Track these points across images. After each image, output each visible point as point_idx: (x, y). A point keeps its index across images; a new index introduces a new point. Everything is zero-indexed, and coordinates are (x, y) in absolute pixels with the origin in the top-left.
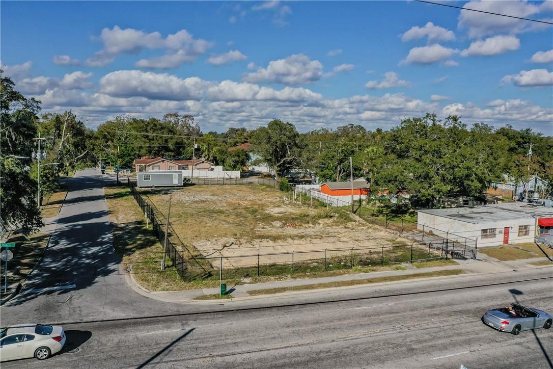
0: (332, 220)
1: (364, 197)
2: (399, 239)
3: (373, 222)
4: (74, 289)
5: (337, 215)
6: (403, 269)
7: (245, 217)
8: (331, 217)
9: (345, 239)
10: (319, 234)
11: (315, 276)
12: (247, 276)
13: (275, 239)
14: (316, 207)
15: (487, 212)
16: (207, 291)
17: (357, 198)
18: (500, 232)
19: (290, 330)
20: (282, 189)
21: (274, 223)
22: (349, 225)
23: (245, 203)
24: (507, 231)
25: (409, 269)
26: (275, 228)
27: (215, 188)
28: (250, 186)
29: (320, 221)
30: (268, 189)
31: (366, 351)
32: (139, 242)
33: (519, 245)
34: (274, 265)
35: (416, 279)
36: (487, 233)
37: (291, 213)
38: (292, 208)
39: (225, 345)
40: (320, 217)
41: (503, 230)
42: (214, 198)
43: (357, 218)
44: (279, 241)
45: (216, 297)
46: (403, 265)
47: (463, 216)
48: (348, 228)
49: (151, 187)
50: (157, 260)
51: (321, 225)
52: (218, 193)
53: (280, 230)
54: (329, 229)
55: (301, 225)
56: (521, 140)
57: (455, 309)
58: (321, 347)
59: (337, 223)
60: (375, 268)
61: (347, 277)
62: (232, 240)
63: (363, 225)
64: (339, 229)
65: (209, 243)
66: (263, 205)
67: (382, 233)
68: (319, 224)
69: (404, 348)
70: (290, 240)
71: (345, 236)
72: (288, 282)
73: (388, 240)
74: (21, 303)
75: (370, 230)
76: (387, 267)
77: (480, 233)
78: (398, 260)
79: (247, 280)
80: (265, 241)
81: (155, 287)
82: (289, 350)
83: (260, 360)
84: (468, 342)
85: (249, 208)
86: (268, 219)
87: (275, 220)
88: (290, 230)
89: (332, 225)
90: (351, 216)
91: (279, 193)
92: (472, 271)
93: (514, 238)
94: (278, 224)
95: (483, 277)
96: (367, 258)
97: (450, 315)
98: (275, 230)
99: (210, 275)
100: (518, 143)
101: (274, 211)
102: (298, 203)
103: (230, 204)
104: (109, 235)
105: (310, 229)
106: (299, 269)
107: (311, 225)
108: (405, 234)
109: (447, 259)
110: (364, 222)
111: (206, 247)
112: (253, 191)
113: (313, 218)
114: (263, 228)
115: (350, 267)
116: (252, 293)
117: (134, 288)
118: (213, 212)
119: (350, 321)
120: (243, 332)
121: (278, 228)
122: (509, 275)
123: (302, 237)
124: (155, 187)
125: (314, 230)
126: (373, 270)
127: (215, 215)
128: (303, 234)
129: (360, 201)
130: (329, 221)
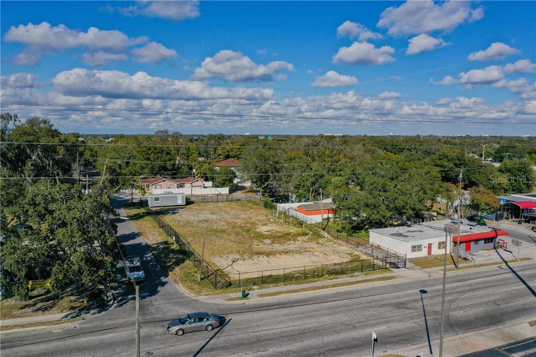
0: (307, 237)
1: (331, 216)
2: (356, 253)
3: (337, 238)
4: (148, 296)
5: (311, 233)
6: (356, 276)
7: (243, 236)
8: (307, 234)
9: (317, 253)
10: (298, 249)
11: (299, 283)
12: (254, 284)
13: (268, 254)
14: (295, 225)
15: (419, 231)
16: (233, 295)
17: (325, 216)
18: (425, 247)
19: (287, 317)
20: (266, 207)
21: (265, 241)
22: (320, 241)
23: (239, 222)
24: (430, 246)
25: (360, 276)
26: (267, 244)
27: (211, 206)
28: (239, 203)
29: (299, 239)
30: (254, 206)
31: (330, 328)
32: (174, 260)
33: (438, 256)
34: (270, 276)
35: (363, 284)
36: (415, 248)
37: (277, 232)
38: (276, 225)
39: (253, 327)
40: (299, 235)
41: (427, 245)
42: (214, 217)
43: (326, 234)
44: (271, 256)
45: (239, 299)
46: (356, 274)
47: (400, 235)
48: (319, 243)
49: (160, 207)
50: (193, 274)
51: (300, 242)
52: (216, 212)
53: (270, 247)
54: (306, 245)
55: (285, 242)
56: (458, 162)
57: (384, 303)
58: (306, 326)
59: (311, 240)
60: (337, 276)
61: (319, 283)
62: (238, 256)
63: (331, 241)
64: (313, 245)
65: (222, 259)
66: (253, 224)
67: (344, 248)
68: (298, 240)
69: (351, 326)
70: (278, 255)
71: (317, 251)
72: (282, 287)
73: (347, 254)
74: (121, 305)
75: (335, 245)
76: (345, 276)
77: (410, 249)
78: (353, 270)
79: (254, 287)
80: (261, 256)
81: (199, 293)
82: (288, 328)
83: (273, 334)
84: (387, 322)
85: (243, 227)
86: (260, 237)
87: (266, 238)
88: (277, 247)
89: (308, 242)
90: (321, 233)
91: (264, 211)
92: (401, 277)
93: (436, 251)
94: (268, 241)
95: (407, 281)
96: (333, 269)
97: (380, 307)
98: (266, 246)
99: (231, 284)
100: (455, 165)
101: (263, 229)
102: (280, 220)
103: (228, 223)
104: (149, 255)
105: (291, 246)
106: (287, 278)
107: (292, 242)
108: (360, 248)
109: (386, 268)
110: (331, 238)
111: (220, 262)
112: (242, 208)
113: (294, 236)
114: (258, 245)
115: (321, 276)
116: (261, 296)
117: (186, 295)
118: (216, 231)
119: (321, 312)
120: (261, 320)
121: (268, 245)
122: (424, 279)
123: (287, 253)
124: (164, 206)
125: (294, 246)
126: (336, 278)
127: (220, 234)
128: (287, 250)
129: (328, 219)
130: (305, 238)
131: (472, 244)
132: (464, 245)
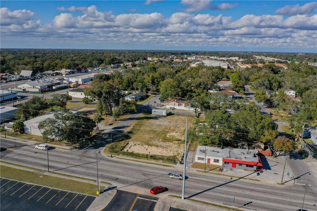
11: (135, 158)
12: (123, 154)
15: (218, 152)
18: (206, 159)
23: (170, 128)
24: (209, 160)
25: (160, 162)
29: (174, 142)
37: (173, 137)
44: (149, 146)
45: (110, 157)
48: (179, 146)
49: (156, 115)
55: (166, 142)
60: (152, 160)
62: (139, 143)
65: (133, 143)
66: (173, 131)
70: (153, 147)
71: (170, 149)
76: (155, 160)
77: (197, 158)
79: (121, 155)
81: (105, 152)
85: (166, 131)
88: (161, 143)
93: (212, 163)
94: (161, 140)
98: (157, 142)
103: (165, 128)
107: (169, 143)
111: (131, 144)
113: (173, 140)
114: (155, 141)
121: (159, 142)
123: (158, 146)
126: (150, 160)
128: (161, 145)
130: (177, 142)
131: (237, 165)
132: (231, 165)
